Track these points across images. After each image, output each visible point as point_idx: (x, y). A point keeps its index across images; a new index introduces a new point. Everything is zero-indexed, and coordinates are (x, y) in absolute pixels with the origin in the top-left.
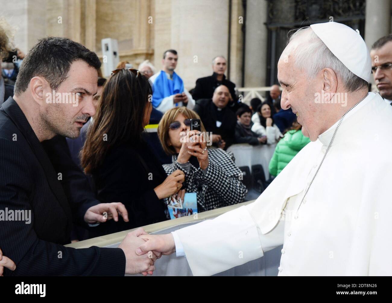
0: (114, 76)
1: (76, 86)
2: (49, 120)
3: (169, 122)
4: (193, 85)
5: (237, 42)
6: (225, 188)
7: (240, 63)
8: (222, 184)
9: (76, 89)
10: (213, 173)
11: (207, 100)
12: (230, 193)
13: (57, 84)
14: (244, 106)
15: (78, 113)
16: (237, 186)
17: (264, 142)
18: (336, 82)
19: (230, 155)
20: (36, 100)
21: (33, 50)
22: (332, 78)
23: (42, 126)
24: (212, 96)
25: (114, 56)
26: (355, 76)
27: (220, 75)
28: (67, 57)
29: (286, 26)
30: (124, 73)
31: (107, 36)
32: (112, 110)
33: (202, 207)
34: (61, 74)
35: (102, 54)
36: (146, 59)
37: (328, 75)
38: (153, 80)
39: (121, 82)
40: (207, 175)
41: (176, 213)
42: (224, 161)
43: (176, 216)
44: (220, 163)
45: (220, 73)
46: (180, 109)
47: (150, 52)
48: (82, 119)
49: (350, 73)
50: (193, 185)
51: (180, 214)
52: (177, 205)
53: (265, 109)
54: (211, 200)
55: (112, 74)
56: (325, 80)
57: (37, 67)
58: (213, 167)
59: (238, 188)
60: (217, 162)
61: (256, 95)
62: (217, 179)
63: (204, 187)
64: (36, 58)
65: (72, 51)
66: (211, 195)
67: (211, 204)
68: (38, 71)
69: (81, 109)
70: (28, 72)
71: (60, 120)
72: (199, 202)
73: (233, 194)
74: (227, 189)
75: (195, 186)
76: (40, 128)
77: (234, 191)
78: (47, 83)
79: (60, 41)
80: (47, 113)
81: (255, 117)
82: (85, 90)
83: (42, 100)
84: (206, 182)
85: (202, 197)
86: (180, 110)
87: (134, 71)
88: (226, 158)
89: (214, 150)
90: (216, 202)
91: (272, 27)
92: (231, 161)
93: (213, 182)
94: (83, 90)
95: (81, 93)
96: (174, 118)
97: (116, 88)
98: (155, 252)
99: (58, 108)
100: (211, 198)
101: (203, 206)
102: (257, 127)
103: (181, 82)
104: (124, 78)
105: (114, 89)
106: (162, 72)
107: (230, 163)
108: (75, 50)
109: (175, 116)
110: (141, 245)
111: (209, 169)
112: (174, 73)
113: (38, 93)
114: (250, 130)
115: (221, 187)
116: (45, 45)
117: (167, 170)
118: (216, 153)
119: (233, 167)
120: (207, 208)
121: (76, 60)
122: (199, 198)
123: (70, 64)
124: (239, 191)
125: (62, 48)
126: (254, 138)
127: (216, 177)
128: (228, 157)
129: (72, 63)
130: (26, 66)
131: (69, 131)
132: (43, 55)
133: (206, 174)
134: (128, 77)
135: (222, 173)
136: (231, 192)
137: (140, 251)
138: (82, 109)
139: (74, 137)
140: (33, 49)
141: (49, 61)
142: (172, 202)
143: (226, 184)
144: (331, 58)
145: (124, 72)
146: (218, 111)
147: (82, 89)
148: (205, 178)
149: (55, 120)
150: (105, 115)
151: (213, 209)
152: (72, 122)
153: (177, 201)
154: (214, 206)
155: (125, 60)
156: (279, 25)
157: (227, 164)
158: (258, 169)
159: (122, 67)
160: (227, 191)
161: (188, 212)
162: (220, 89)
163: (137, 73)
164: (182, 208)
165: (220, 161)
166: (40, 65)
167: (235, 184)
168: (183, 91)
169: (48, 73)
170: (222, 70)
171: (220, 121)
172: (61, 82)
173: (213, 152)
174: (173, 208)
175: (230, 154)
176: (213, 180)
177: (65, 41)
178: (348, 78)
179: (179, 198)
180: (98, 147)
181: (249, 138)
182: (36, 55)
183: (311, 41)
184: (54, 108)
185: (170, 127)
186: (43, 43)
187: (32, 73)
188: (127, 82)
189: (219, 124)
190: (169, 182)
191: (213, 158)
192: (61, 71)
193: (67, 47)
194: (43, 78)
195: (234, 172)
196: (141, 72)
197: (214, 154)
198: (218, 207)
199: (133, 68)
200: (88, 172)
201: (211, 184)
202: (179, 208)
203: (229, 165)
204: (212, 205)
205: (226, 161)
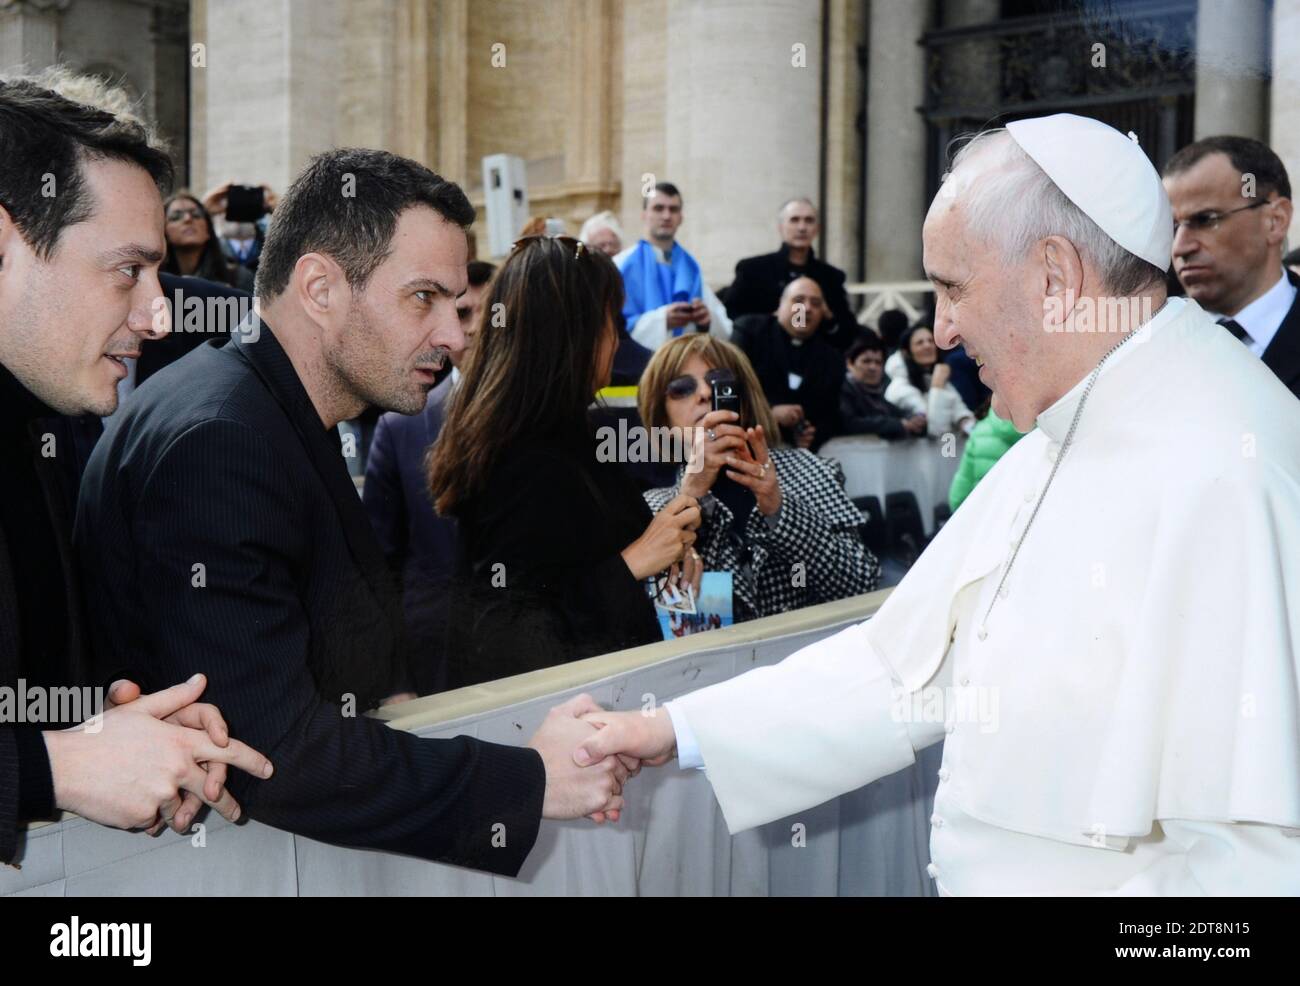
0: (517, 256)
1: (413, 276)
2: (346, 367)
3: (665, 378)
4: (728, 278)
5: (846, 160)
6: (825, 565)
7: (853, 218)
8: (816, 554)
9: (413, 283)
10: (793, 525)
11: (762, 317)
12: (836, 577)
13: (363, 271)
14: (864, 331)
15: (421, 344)
16: (856, 558)
17: (919, 431)
18: (1080, 272)
19: (833, 468)
20: (311, 314)
21: (298, 186)
22: (1068, 264)
23: (330, 382)
24: (776, 305)
25: (515, 202)
26: (1128, 255)
27: (800, 249)
28: (387, 200)
29: (975, 115)
30: (545, 248)
31: (496, 150)
32: (511, 344)
33: (748, 607)
34: (374, 245)
35: (483, 196)
36: (600, 209)
37: (1057, 253)
38: (619, 261)
39: (536, 272)
40: (778, 531)
41: (678, 624)
42: (815, 483)
43: (678, 633)
44: (804, 489)
45: (798, 243)
46: (696, 342)
47: (612, 189)
48: (433, 361)
49: (1116, 248)
50: (725, 547)
51: (689, 627)
52: (680, 603)
53: (921, 342)
54: (773, 589)
55: (513, 249)
56: (1049, 266)
57: (310, 229)
58: (794, 510)
59: (859, 563)
60: (797, 485)
61: (896, 301)
62: (804, 540)
63: (758, 552)
64: (307, 207)
65: (399, 184)
66: (774, 574)
67: (775, 598)
68: (314, 238)
69: (429, 334)
70: (290, 242)
71: (374, 365)
72: (738, 593)
73: (846, 579)
74: (830, 566)
75: (731, 549)
76: (326, 389)
77: (848, 570)
78: (338, 268)
79: (368, 158)
80: (342, 346)
81: (895, 363)
82: (437, 285)
83: (328, 313)
84: (775, 548)
85: (749, 580)
86: (696, 346)
87: (570, 243)
88: (820, 476)
89: (789, 454)
90: (788, 595)
91: (940, 118)
92: (832, 486)
93: (795, 548)
94: (432, 285)
95: (426, 292)
96: (678, 366)
97: (521, 285)
98: (625, 759)
99: (370, 333)
100: (776, 584)
101: (752, 605)
102: (899, 390)
103: (693, 268)
104: (544, 261)
105: (518, 292)
106: (643, 243)
107: (830, 491)
108: (405, 180)
109: (680, 361)
110: (589, 739)
111: (784, 515)
112: (675, 245)
113: (317, 295)
114: (880, 397)
115: (813, 561)
116: (328, 169)
117: (656, 509)
118: (795, 461)
119: (839, 501)
120: (764, 610)
121: (411, 205)
122: (741, 583)
123: (397, 217)
124: (860, 571)
125: (373, 176)
126: (891, 420)
127: (803, 535)
128: (826, 472)
129: (400, 215)
130: (281, 228)
131: (399, 393)
132: (326, 195)
133: (776, 528)
134: (554, 256)
135: (817, 524)
136: (840, 575)
137: (584, 754)
138: (432, 335)
139: (413, 409)
140: (298, 183)
141: (342, 212)
142: (665, 594)
143: (828, 553)
144: (1064, 210)
145: (542, 245)
146: (795, 347)
147: (428, 282)
148: (773, 537)
149: (363, 364)
150: (493, 358)
151: (779, 611)
152: (407, 371)
153: (681, 594)
154: (782, 605)
155: (543, 211)
156: (958, 115)
157: (823, 493)
158: (903, 504)
159: (537, 231)
160: (831, 572)
161: (710, 624)
162: (797, 287)
163: (576, 247)
164: (693, 612)
165: (803, 485)
166: (319, 222)
167: (851, 553)
168: (699, 294)
169: (339, 244)
170: (803, 235)
171: (797, 373)
172: (373, 267)
173: (784, 460)
174: (670, 612)
175: (832, 464)
176: (793, 543)
177: (379, 157)
178: (1111, 260)
179: (684, 585)
180: (474, 442)
181: (878, 419)
182: (308, 197)
183: (1008, 166)
184: (359, 333)
185: (667, 392)
186: (325, 164)
187: (299, 243)
188: (551, 272)
189: (795, 381)
190: (659, 531)
191: (786, 475)
192: (372, 236)
193: (385, 173)
194: (328, 256)
195: (840, 515)
196: (589, 246)
197: (788, 464)
198: (793, 608)
199: (565, 233)
200: (445, 509)
201: (789, 553)
202: (687, 611)
203: (829, 494)
204: (778, 602)
205: (821, 484)
